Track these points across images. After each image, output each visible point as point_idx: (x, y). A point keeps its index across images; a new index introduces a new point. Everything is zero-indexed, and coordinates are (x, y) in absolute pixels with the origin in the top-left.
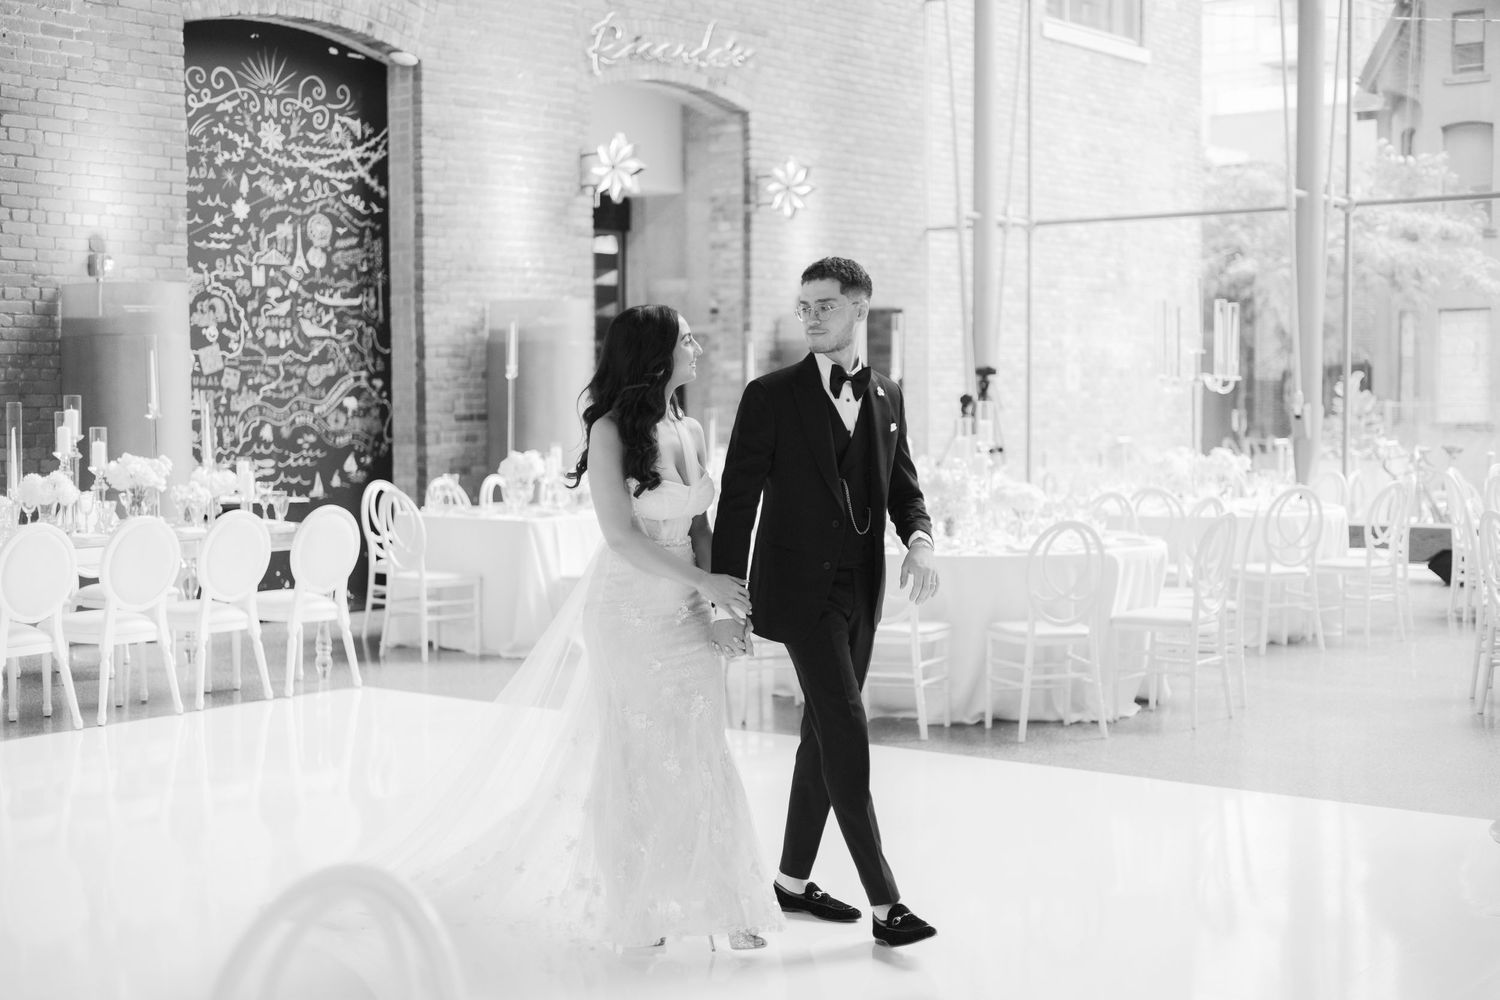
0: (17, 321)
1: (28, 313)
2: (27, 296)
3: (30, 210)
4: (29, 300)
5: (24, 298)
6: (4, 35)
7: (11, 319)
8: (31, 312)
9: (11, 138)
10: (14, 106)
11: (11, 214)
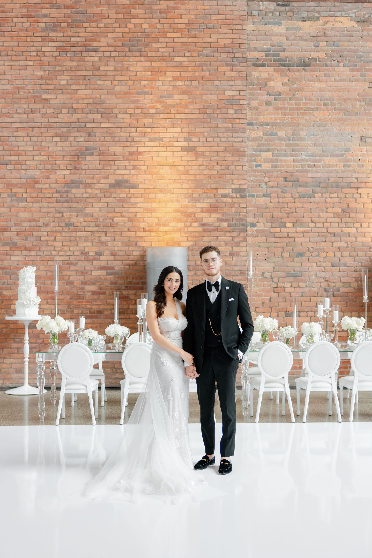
0: (362, 264)
1: (368, 262)
2: (367, 255)
3: (369, 223)
4: (368, 257)
5: (366, 256)
6: (360, 160)
7: (360, 264)
8: (369, 261)
9: (361, 197)
10: (363, 185)
11: (361, 225)
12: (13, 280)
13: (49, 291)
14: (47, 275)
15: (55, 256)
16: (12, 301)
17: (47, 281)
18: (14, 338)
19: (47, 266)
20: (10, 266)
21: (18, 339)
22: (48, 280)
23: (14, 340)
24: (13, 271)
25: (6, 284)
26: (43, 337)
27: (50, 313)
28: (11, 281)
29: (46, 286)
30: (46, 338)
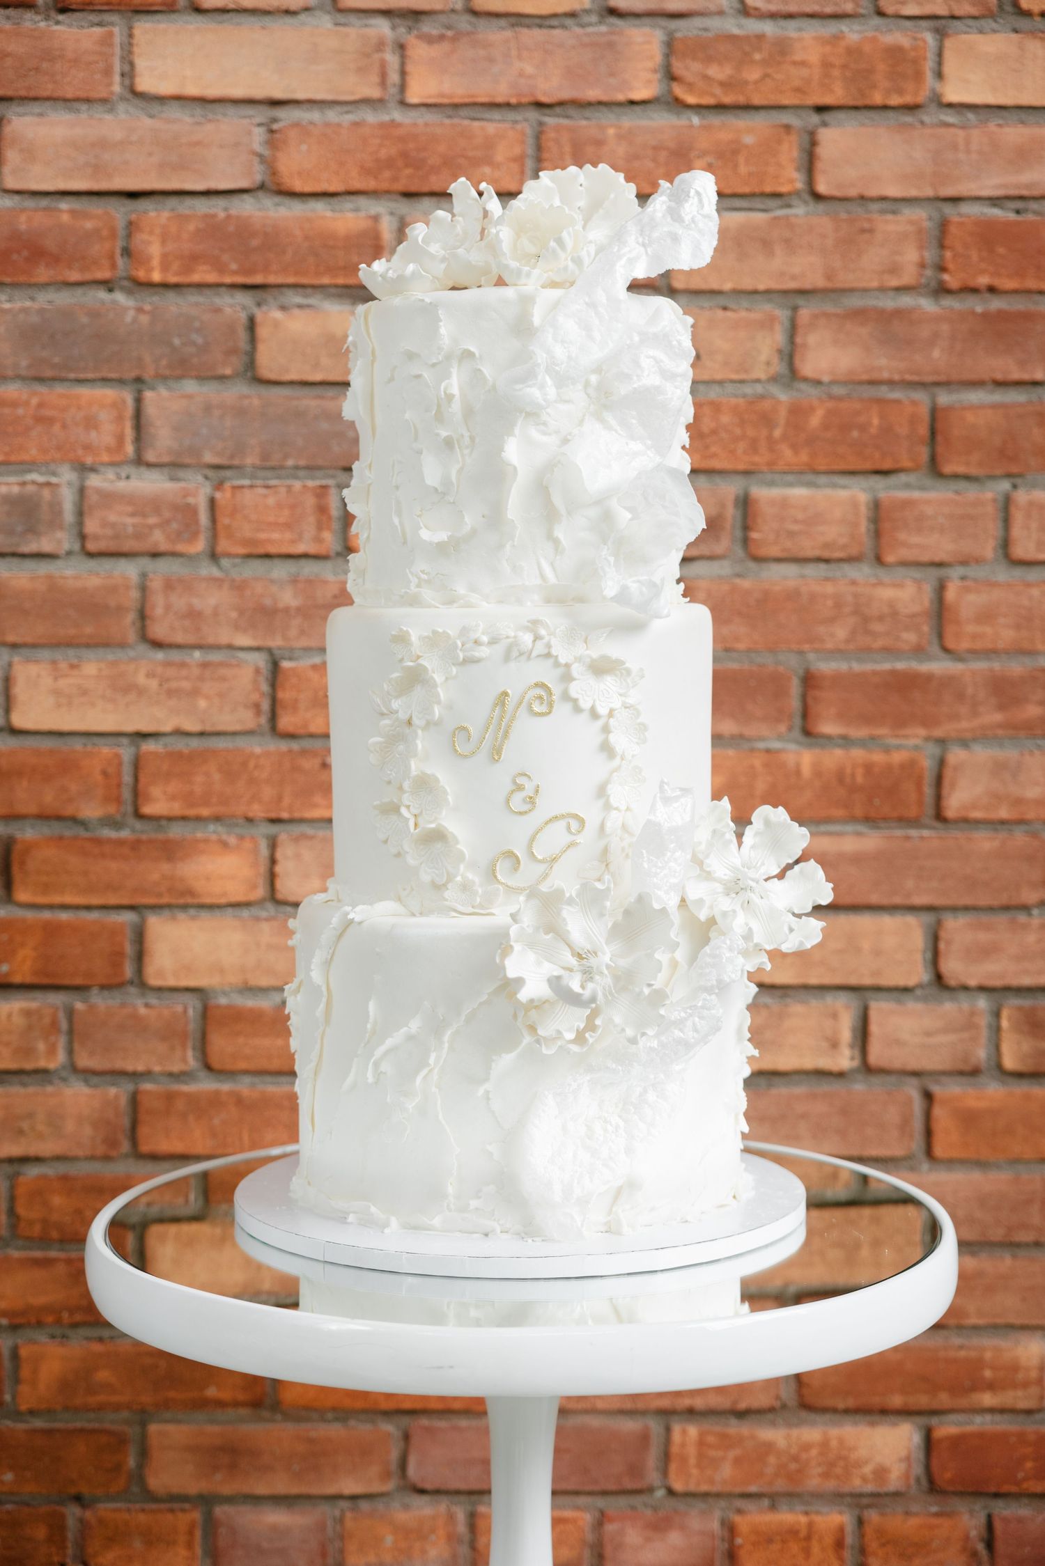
12: (174, 466)
13: (826, 667)
14: (792, 375)
15: (941, 24)
16: (171, 851)
17: (799, 493)
18: (207, 1501)
19: (800, 211)
20: (119, 212)
21: (276, 1517)
22: (809, 472)
23: (211, 1526)
24: (174, 305)
25: (60, 540)
26: (725, 1474)
27: (845, 1060)
28: (149, 483)
29: (782, 576)
30: (774, 1500)
